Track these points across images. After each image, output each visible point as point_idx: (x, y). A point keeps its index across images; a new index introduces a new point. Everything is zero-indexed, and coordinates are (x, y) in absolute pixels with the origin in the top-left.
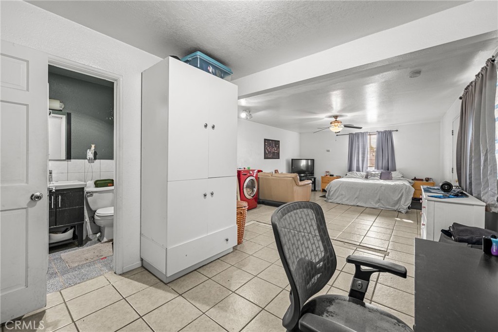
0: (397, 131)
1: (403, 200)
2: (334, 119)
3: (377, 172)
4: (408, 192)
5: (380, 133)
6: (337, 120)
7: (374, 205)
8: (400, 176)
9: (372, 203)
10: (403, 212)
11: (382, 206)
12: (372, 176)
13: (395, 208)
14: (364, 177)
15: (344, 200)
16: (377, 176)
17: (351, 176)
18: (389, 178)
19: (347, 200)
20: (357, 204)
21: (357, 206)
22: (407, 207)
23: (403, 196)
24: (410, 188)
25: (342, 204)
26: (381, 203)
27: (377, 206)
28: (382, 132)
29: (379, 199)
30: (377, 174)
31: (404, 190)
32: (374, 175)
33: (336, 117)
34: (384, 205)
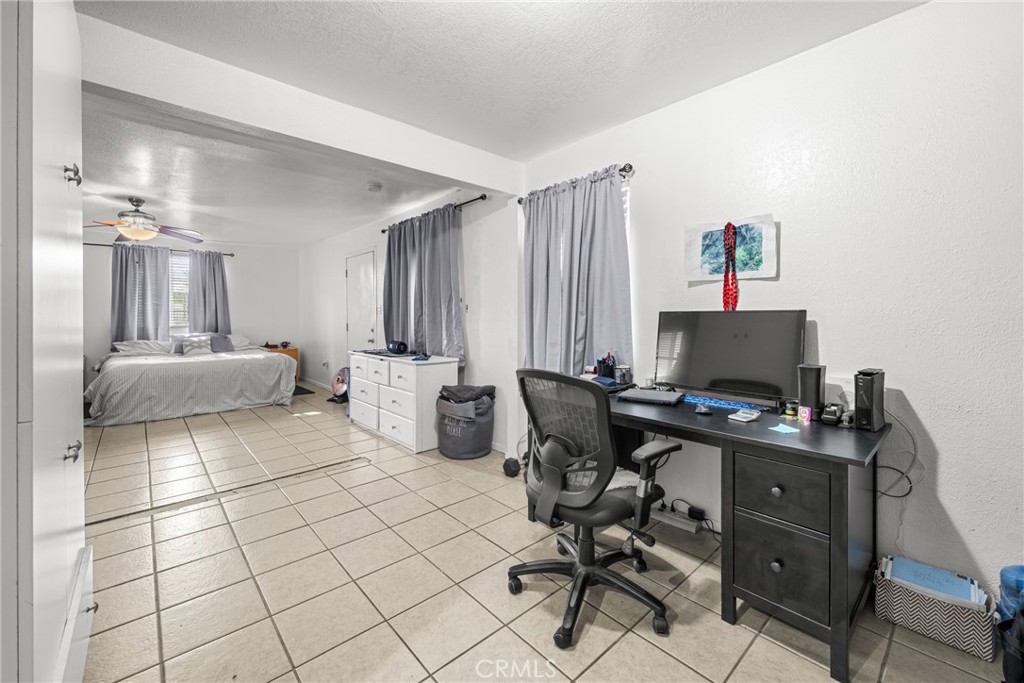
0: (232, 255)
1: (283, 383)
2: (129, 206)
3: (204, 338)
4: (289, 369)
5: (199, 256)
6: (139, 208)
7: (233, 403)
8: (247, 343)
9: (228, 400)
10: (288, 403)
11: (247, 402)
12: (194, 347)
13: (271, 400)
14: (173, 351)
15: (157, 410)
16: (205, 347)
17: (133, 352)
18: (229, 349)
19: (166, 408)
20: (194, 412)
21: (195, 415)
22: (291, 393)
23: (283, 376)
24: (290, 362)
25: (154, 421)
26: (246, 396)
27: (238, 404)
28: (202, 254)
29: (241, 391)
30: (205, 341)
31: (282, 366)
32: (200, 345)
33: (137, 202)
34: (249, 399)
